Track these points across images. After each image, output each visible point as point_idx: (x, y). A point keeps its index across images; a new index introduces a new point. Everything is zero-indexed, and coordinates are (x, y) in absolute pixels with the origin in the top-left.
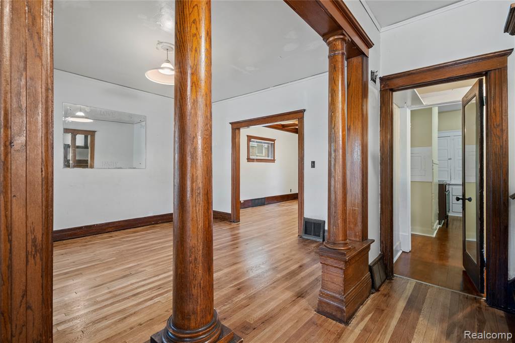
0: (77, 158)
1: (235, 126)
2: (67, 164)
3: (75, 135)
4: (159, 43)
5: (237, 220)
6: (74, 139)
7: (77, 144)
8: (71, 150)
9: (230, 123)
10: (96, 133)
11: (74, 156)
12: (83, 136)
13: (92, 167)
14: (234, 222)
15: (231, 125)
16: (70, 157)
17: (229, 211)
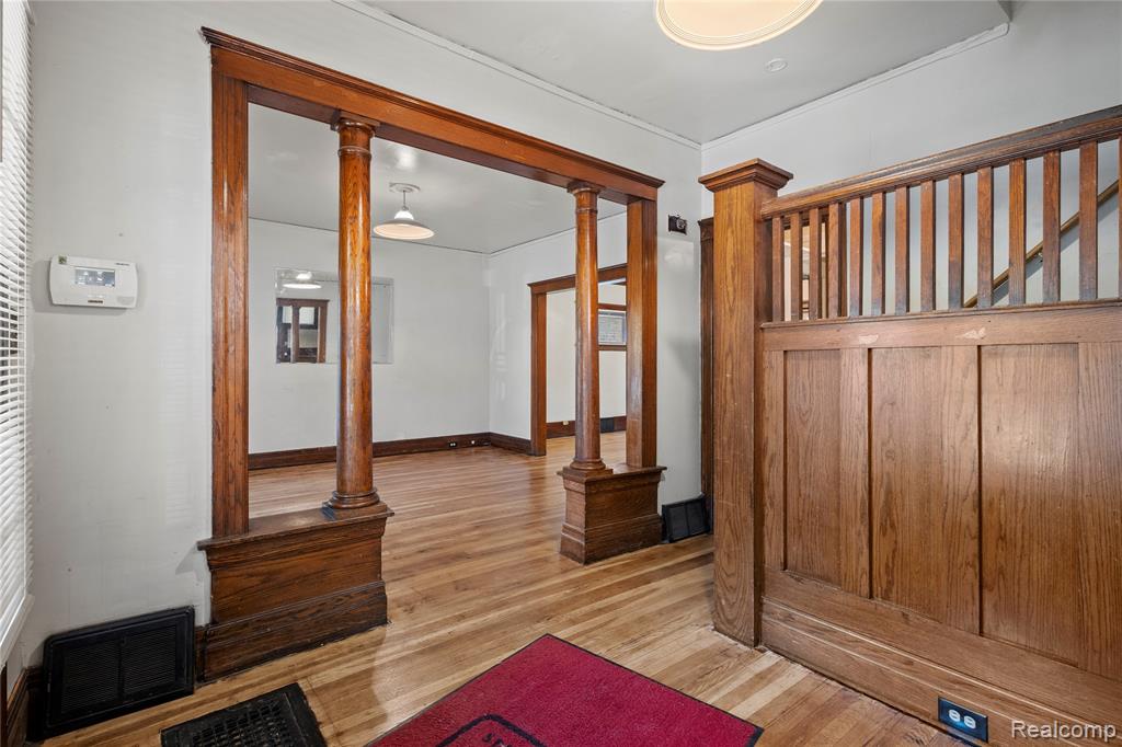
0: (301, 346)
1: (537, 290)
2: (283, 356)
3: (298, 309)
4: (392, 185)
5: (542, 452)
6: (296, 315)
7: (302, 321)
8: (291, 333)
9: (529, 285)
10: (329, 304)
11: (297, 342)
12: (312, 309)
13: (322, 361)
14: (535, 455)
15: (529, 288)
16: (291, 344)
17: (527, 436)
